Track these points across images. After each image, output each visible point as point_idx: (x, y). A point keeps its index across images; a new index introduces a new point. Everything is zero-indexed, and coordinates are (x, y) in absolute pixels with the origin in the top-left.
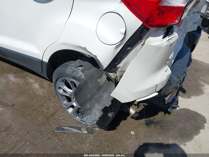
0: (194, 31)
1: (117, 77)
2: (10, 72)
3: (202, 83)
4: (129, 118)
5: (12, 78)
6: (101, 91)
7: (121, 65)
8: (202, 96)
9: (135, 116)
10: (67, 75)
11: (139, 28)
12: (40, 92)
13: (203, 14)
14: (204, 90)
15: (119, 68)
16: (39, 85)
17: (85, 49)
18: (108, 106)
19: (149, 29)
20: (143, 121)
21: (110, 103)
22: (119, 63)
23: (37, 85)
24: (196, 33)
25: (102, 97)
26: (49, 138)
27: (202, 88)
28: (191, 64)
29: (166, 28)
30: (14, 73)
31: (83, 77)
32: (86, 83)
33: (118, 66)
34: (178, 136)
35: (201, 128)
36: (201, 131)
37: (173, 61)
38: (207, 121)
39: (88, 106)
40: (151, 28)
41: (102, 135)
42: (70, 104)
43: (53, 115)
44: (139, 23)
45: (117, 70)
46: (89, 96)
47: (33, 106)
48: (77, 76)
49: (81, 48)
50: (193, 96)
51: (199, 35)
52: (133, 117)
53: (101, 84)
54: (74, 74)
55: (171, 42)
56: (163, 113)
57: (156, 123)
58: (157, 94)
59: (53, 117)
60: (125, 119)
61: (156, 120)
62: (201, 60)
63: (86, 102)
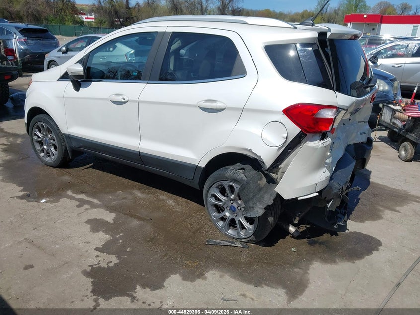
0: (362, 143)
1: (277, 178)
2: (133, 187)
3: (381, 208)
4: (288, 237)
5: (138, 194)
6: (262, 193)
7: (282, 166)
8: (379, 221)
9: (296, 235)
10: (226, 178)
11: (298, 134)
12: (178, 208)
13: (388, 124)
14: (383, 216)
15: (280, 169)
16: (174, 202)
17: (250, 151)
18: (270, 204)
19: (306, 135)
20: (305, 240)
21: (273, 202)
22: (281, 164)
23: (171, 202)
24: (365, 146)
25: (263, 197)
26: (201, 249)
27: (381, 213)
28: (369, 187)
29: (321, 134)
30: (139, 189)
31: (244, 178)
32: (248, 183)
33: (279, 167)
34: (346, 255)
35: (374, 250)
36: (375, 253)
37: (333, 168)
38: (383, 244)
39: (251, 204)
40: (308, 134)
41: (259, 250)
42: (221, 215)
43: (199, 230)
44: (298, 130)
45: (278, 171)
46: (251, 195)
47: (174, 221)
48: (238, 177)
49: (247, 150)
50: (367, 220)
51: (368, 148)
52: (293, 237)
53: (262, 186)
54: (235, 176)
55: (325, 144)
56: (329, 235)
57: (321, 243)
58: (317, 194)
59: (200, 232)
60: (284, 238)
61: (320, 241)
62: (382, 184)
63: (249, 200)
